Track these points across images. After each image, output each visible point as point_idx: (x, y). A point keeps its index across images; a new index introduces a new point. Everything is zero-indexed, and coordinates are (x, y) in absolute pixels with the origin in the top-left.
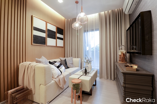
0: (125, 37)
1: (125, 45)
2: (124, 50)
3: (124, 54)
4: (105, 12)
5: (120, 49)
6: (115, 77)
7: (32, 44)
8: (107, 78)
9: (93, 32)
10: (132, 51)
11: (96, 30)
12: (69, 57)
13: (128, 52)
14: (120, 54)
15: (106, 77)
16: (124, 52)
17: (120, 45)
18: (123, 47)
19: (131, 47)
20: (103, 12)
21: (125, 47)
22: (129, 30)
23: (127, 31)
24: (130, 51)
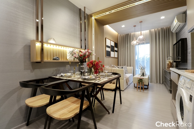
0: (172, 50)
1: (172, 56)
2: (171, 60)
3: (171, 63)
4: (155, 30)
5: (168, 59)
6: (164, 81)
7: (106, 57)
8: (157, 82)
9: (144, 45)
10: (178, 60)
11: (147, 43)
12: (124, 65)
13: (174, 62)
14: (168, 63)
15: (155, 81)
16: (171, 61)
17: (168, 56)
18: (171, 58)
19: (177, 57)
20: (153, 30)
21: (172, 57)
22: (176, 45)
23: (174, 45)
24: (176, 61)
